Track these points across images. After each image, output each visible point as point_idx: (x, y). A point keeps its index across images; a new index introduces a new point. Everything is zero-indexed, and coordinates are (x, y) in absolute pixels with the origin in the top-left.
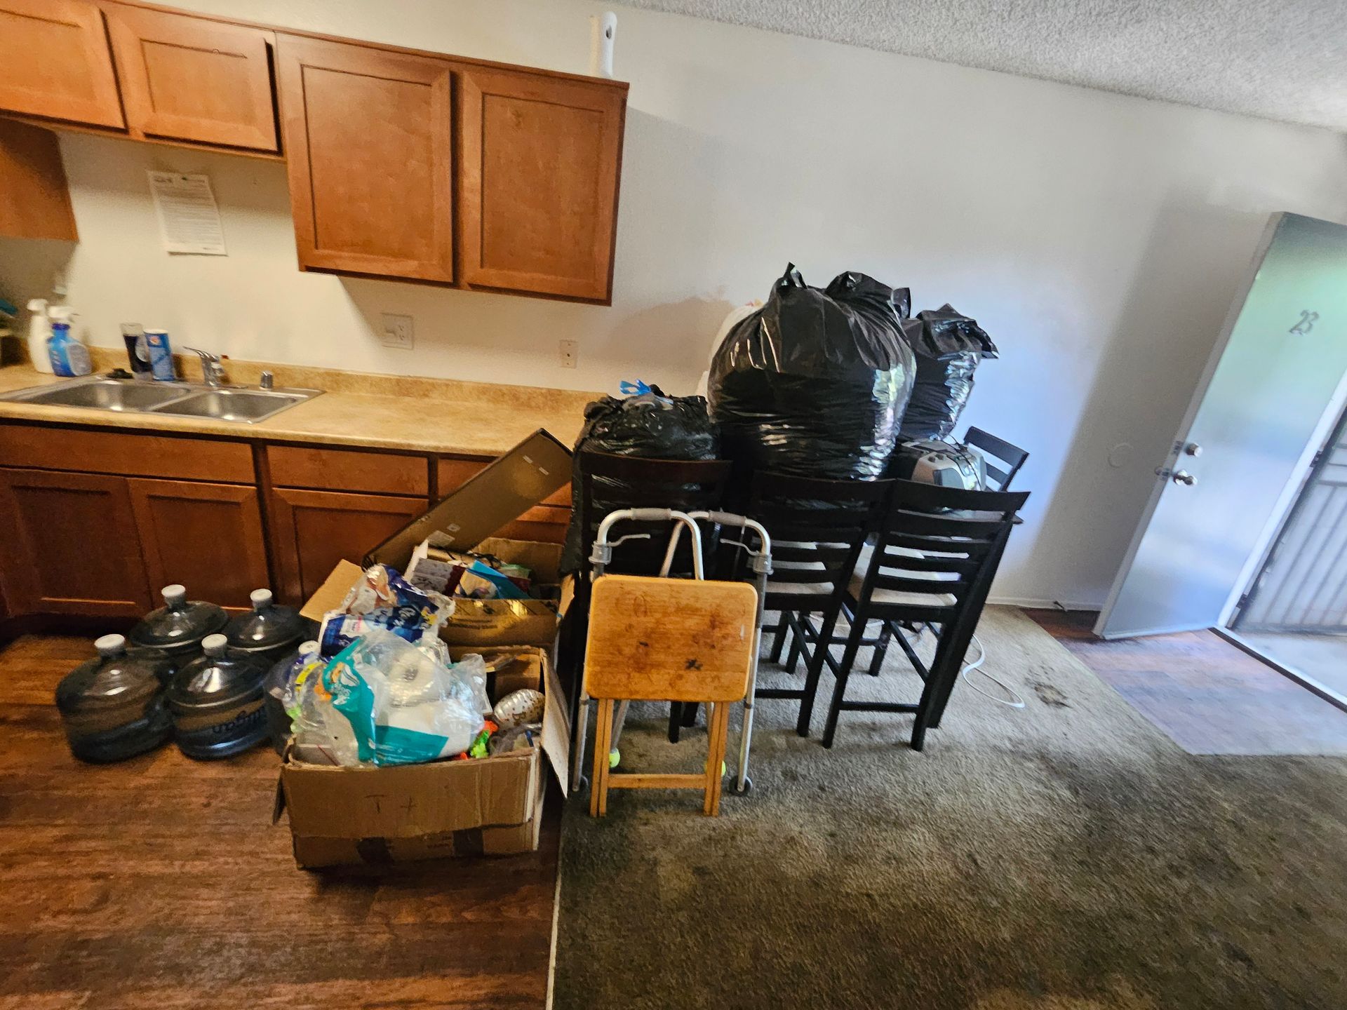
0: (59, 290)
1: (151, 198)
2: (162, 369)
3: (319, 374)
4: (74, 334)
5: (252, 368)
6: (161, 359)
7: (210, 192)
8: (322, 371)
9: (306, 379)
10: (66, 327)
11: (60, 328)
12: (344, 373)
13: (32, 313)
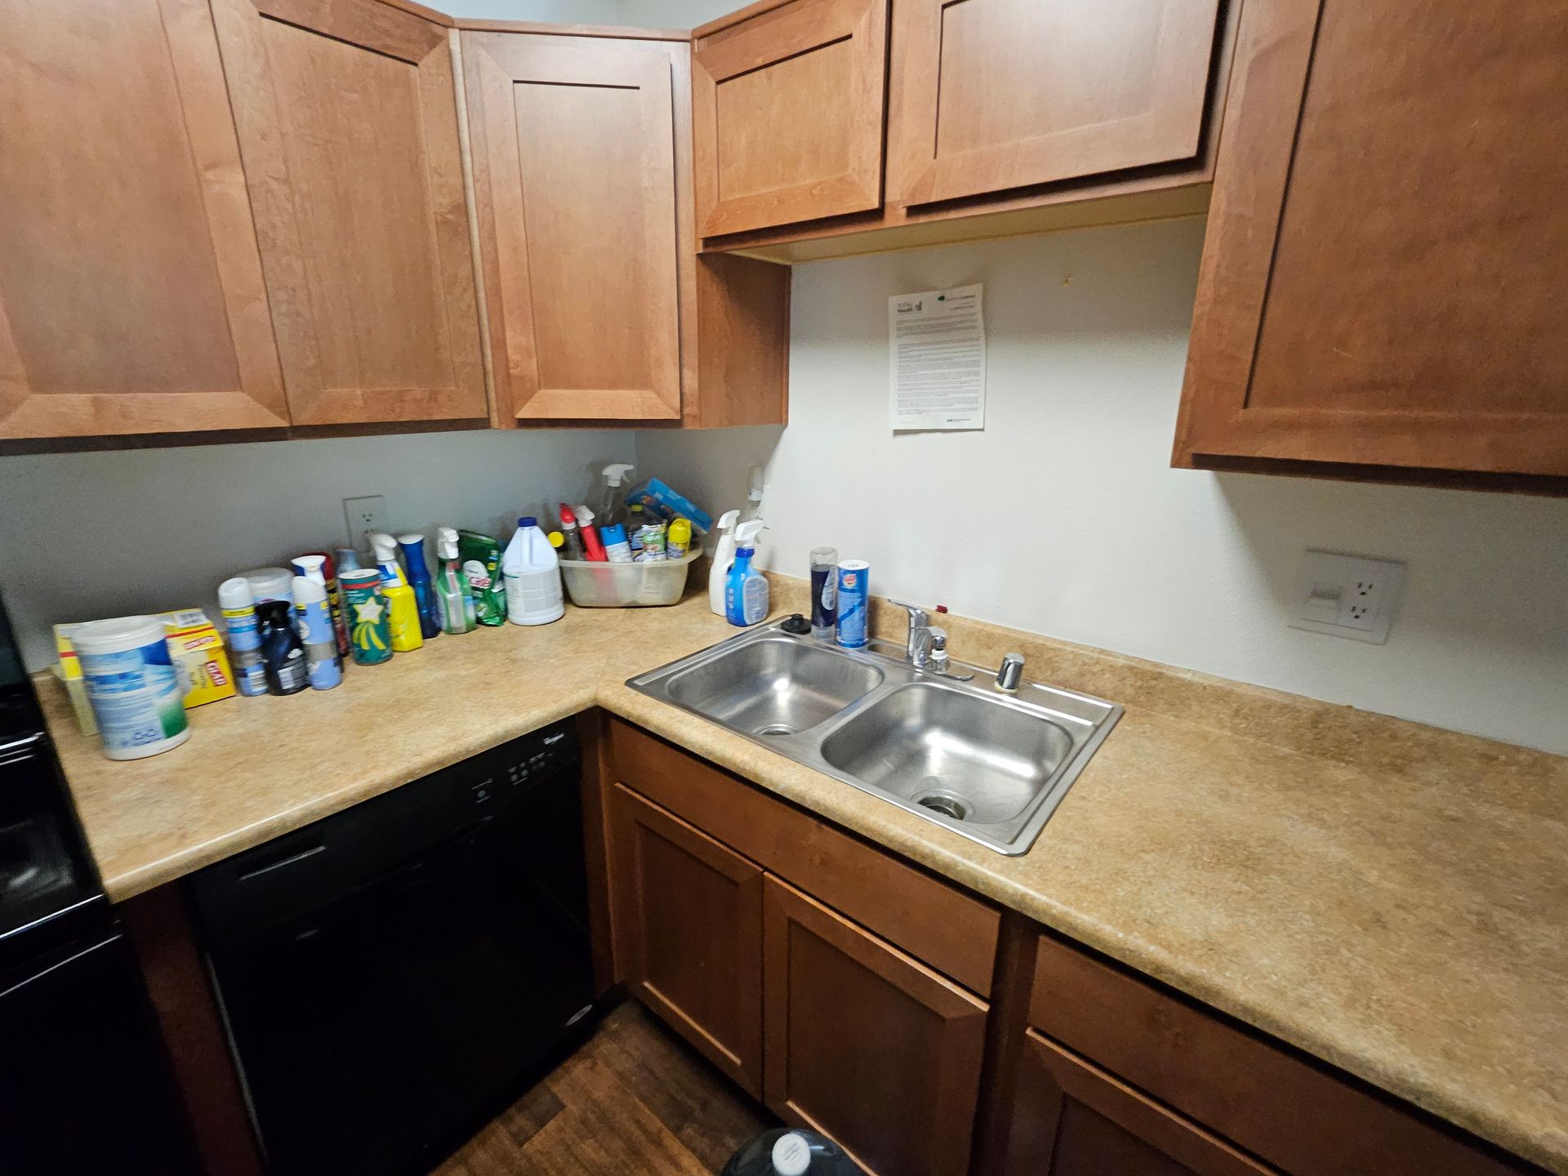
0: (754, 497)
1: (888, 343)
2: (851, 627)
3: (1113, 669)
4: (757, 563)
5: (987, 639)
6: (851, 611)
7: (980, 316)
8: (1122, 662)
9: (1082, 675)
10: (751, 552)
11: (744, 554)
12: (1170, 673)
13: (720, 532)
